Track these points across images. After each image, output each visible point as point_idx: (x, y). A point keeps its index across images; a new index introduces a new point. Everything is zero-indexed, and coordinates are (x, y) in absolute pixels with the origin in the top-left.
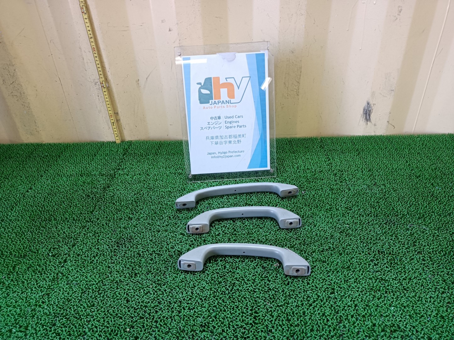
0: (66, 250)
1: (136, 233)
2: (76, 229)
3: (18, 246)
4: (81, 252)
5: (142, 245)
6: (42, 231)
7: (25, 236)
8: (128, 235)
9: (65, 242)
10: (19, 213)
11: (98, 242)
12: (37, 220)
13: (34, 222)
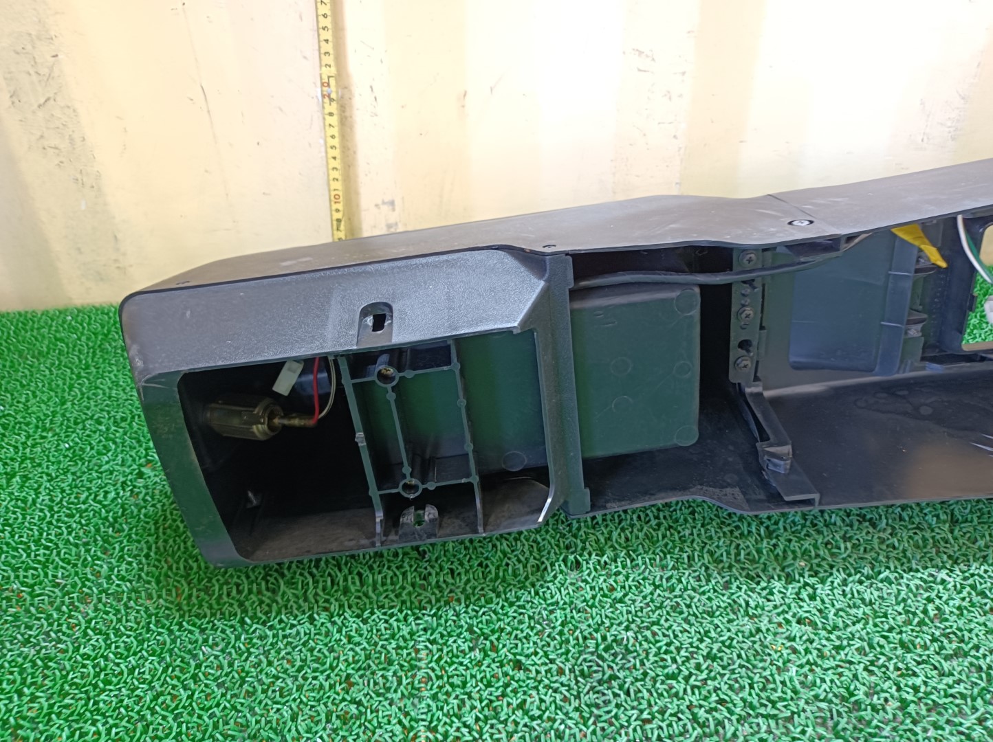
0: (396, 721)
1: (633, 626)
2: (391, 621)
3: (191, 714)
4: (465, 730)
5: (687, 679)
6: (261, 638)
7: (198, 666)
8: (604, 638)
9: (376, 684)
10: (140, 563)
11: (505, 674)
12: (221, 589)
13: (213, 602)
